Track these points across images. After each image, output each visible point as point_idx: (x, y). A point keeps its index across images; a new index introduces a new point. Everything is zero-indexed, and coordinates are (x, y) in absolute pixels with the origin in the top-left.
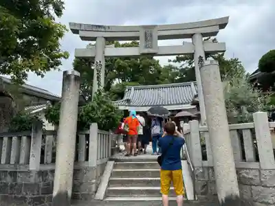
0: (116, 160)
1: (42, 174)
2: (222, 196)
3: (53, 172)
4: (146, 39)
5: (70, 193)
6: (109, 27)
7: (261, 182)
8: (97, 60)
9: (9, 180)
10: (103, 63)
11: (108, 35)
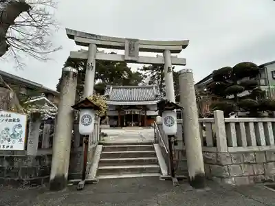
0: (104, 144)
2: (192, 174)
4: (130, 49)
5: (66, 175)
6: (100, 36)
7: (218, 162)
8: (89, 62)
9: (6, 164)
10: (94, 65)
11: (99, 42)
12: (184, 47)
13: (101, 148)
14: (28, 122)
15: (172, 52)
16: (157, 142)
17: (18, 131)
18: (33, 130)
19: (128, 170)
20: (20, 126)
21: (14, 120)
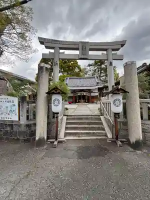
0: (67, 116)
1: (28, 126)
3: (35, 124)
5: (46, 138)
6: (61, 41)
8: (55, 60)
9: (8, 129)
10: (58, 63)
11: (61, 46)
12: (122, 45)
13: (66, 119)
14: (19, 102)
15: (113, 50)
16: (102, 115)
17: (14, 108)
18: (23, 107)
19: (84, 133)
20: (14, 105)
21: (10, 102)
